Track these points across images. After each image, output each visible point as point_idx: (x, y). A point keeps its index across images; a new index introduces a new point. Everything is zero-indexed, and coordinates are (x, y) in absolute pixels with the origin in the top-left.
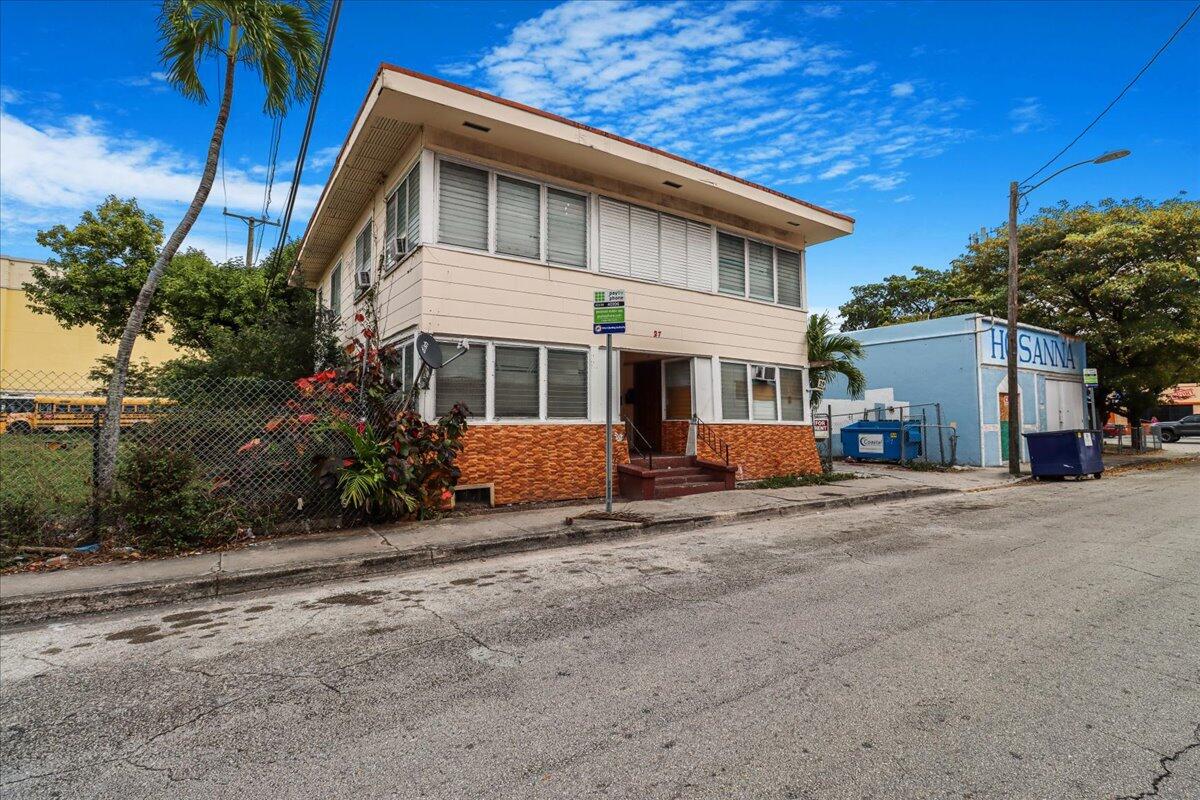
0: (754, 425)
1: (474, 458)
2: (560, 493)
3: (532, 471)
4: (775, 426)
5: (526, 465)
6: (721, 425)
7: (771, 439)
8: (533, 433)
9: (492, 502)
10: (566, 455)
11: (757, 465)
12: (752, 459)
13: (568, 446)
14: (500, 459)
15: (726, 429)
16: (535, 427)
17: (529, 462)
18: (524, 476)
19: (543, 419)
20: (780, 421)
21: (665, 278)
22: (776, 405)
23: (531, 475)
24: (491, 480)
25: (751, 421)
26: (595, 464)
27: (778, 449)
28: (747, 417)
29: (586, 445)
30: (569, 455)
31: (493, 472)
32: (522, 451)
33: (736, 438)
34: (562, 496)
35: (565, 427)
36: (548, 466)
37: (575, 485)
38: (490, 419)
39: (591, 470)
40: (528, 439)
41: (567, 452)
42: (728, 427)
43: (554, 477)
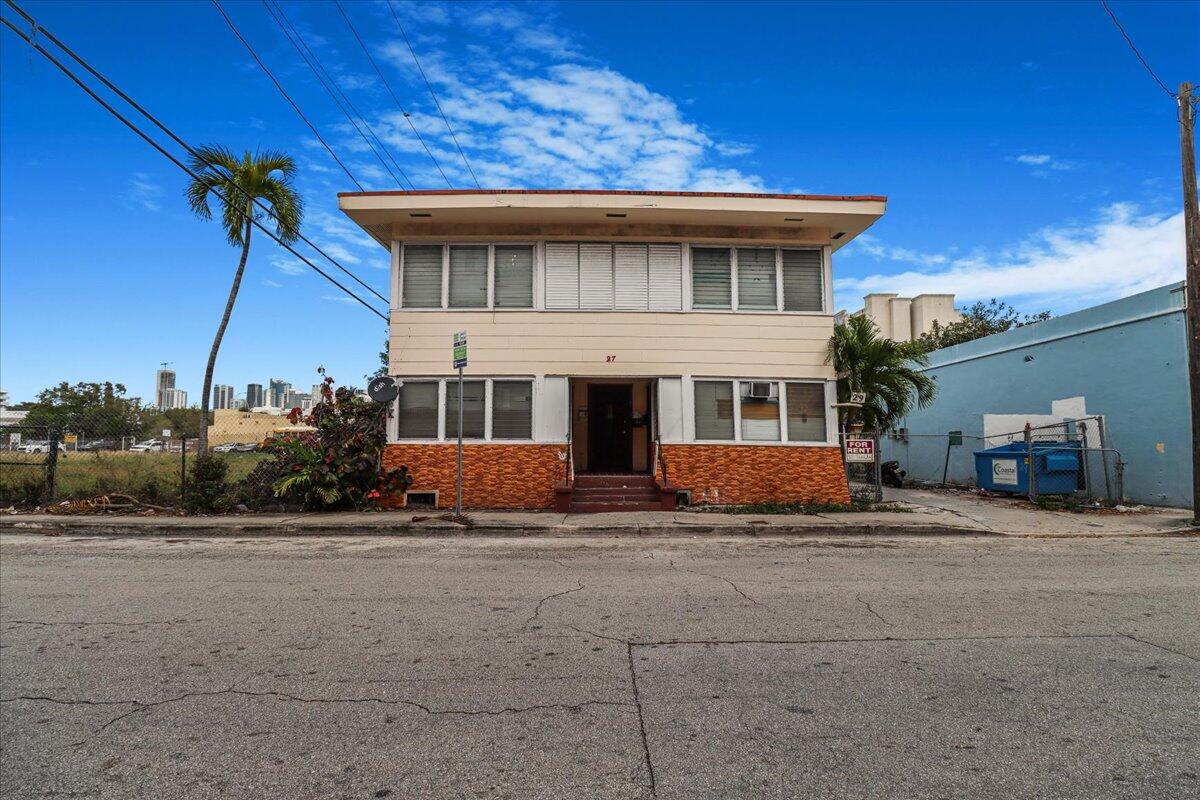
0: (740, 446)
1: (425, 470)
2: (497, 502)
3: (473, 482)
4: (777, 447)
5: (468, 477)
6: (691, 446)
7: (767, 462)
8: (477, 452)
9: (437, 505)
10: (506, 470)
11: (740, 489)
12: (735, 483)
13: (508, 463)
14: (446, 472)
15: (699, 450)
16: (479, 446)
17: (471, 475)
18: (465, 486)
19: (488, 439)
20: (785, 441)
21: (619, 304)
22: (779, 424)
23: (471, 485)
24: (437, 487)
25: (738, 441)
26: (535, 479)
27: (778, 472)
28: (733, 437)
29: (527, 463)
30: (510, 470)
31: (439, 482)
32: (465, 466)
33: (712, 460)
34: (498, 505)
35: (508, 446)
36: (489, 478)
37: (513, 496)
38: (441, 440)
39: (530, 485)
40: (472, 456)
41: (506, 468)
42: (702, 448)
43: (493, 488)
